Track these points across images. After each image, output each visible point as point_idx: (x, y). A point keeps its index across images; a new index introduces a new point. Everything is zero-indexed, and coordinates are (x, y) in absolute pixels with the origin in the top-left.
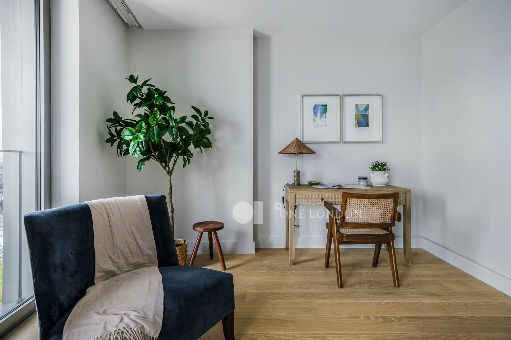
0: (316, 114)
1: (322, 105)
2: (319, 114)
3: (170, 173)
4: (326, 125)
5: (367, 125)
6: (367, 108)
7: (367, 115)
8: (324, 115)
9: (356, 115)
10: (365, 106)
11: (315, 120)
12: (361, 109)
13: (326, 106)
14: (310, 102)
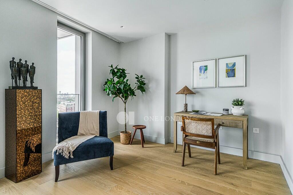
0: (201, 71)
1: (205, 66)
2: (203, 71)
3: (125, 103)
4: (207, 77)
5: (234, 76)
6: (234, 65)
7: (234, 70)
8: (206, 72)
9: (226, 70)
10: (233, 64)
11: (200, 75)
12: (230, 66)
13: (207, 66)
14: (197, 65)
